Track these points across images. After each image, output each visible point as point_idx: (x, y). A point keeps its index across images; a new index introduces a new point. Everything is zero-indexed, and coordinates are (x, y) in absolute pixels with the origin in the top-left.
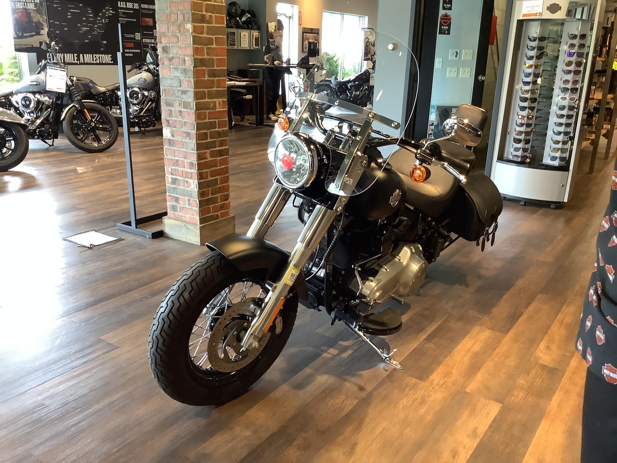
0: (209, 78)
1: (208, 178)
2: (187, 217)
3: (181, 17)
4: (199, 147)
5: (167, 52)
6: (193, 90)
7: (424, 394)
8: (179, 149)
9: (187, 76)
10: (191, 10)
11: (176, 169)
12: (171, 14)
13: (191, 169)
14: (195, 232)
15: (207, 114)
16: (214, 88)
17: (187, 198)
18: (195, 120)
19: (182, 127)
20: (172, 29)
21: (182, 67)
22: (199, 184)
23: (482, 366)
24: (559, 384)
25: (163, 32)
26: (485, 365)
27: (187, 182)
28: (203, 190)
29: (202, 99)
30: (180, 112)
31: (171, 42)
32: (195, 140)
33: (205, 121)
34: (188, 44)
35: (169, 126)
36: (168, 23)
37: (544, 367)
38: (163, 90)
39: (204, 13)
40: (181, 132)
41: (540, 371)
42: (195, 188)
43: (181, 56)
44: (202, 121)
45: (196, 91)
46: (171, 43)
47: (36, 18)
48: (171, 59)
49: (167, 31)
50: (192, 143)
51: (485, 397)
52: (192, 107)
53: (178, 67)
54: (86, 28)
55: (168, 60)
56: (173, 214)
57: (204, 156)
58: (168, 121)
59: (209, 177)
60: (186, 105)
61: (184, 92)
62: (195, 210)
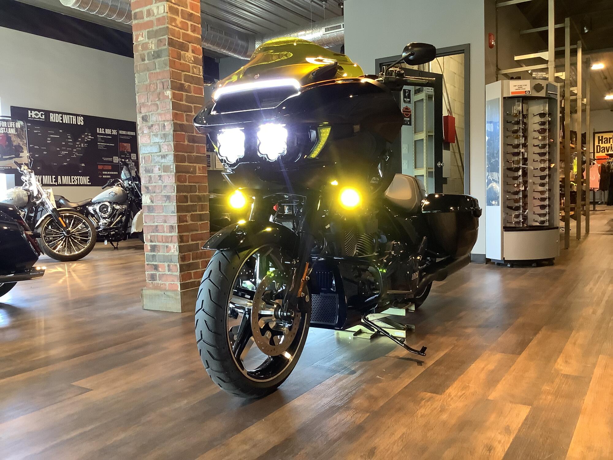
0: (188, 143)
1: (188, 242)
2: (167, 285)
3: (160, 86)
4: (179, 209)
5: (146, 121)
6: (173, 153)
7: (443, 404)
8: (159, 214)
9: (167, 140)
10: (171, 78)
11: (155, 235)
12: (150, 85)
13: (171, 232)
14: (176, 299)
15: (187, 177)
16: (194, 153)
17: (166, 264)
18: (175, 182)
19: (162, 191)
20: (151, 98)
21: (162, 132)
22: (180, 247)
23: (501, 380)
24: (589, 387)
25: (143, 103)
26: (504, 378)
27: (167, 246)
28: (183, 254)
29: (182, 163)
30: (160, 176)
31: (150, 110)
32: (175, 202)
33: (185, 184)
34: (167, 110)
35: (148, 193)
36: (148, 93)
37: (567, 376)
38: (143, 158)
39: (183, 82)
40: (160, 196)
41: (564, 379)
42: (176, 251)
43: (161, 123)
44: (182, 184)
45: (176, 153)
46: (150, 112)
47: (16, 141)
48: (150, 127)
49: (146, 101)
50: (172, 206)
51: (511, 402)
52: (172, 170)
53: (158, 133)
54: (64, 152)
55: (148, 128)
56: (152, 283)
57: (185, 219)
58: (147, 188)
59: (190, 240)
60: (166, 169)
61: (164, 157)
62: (175, 275)
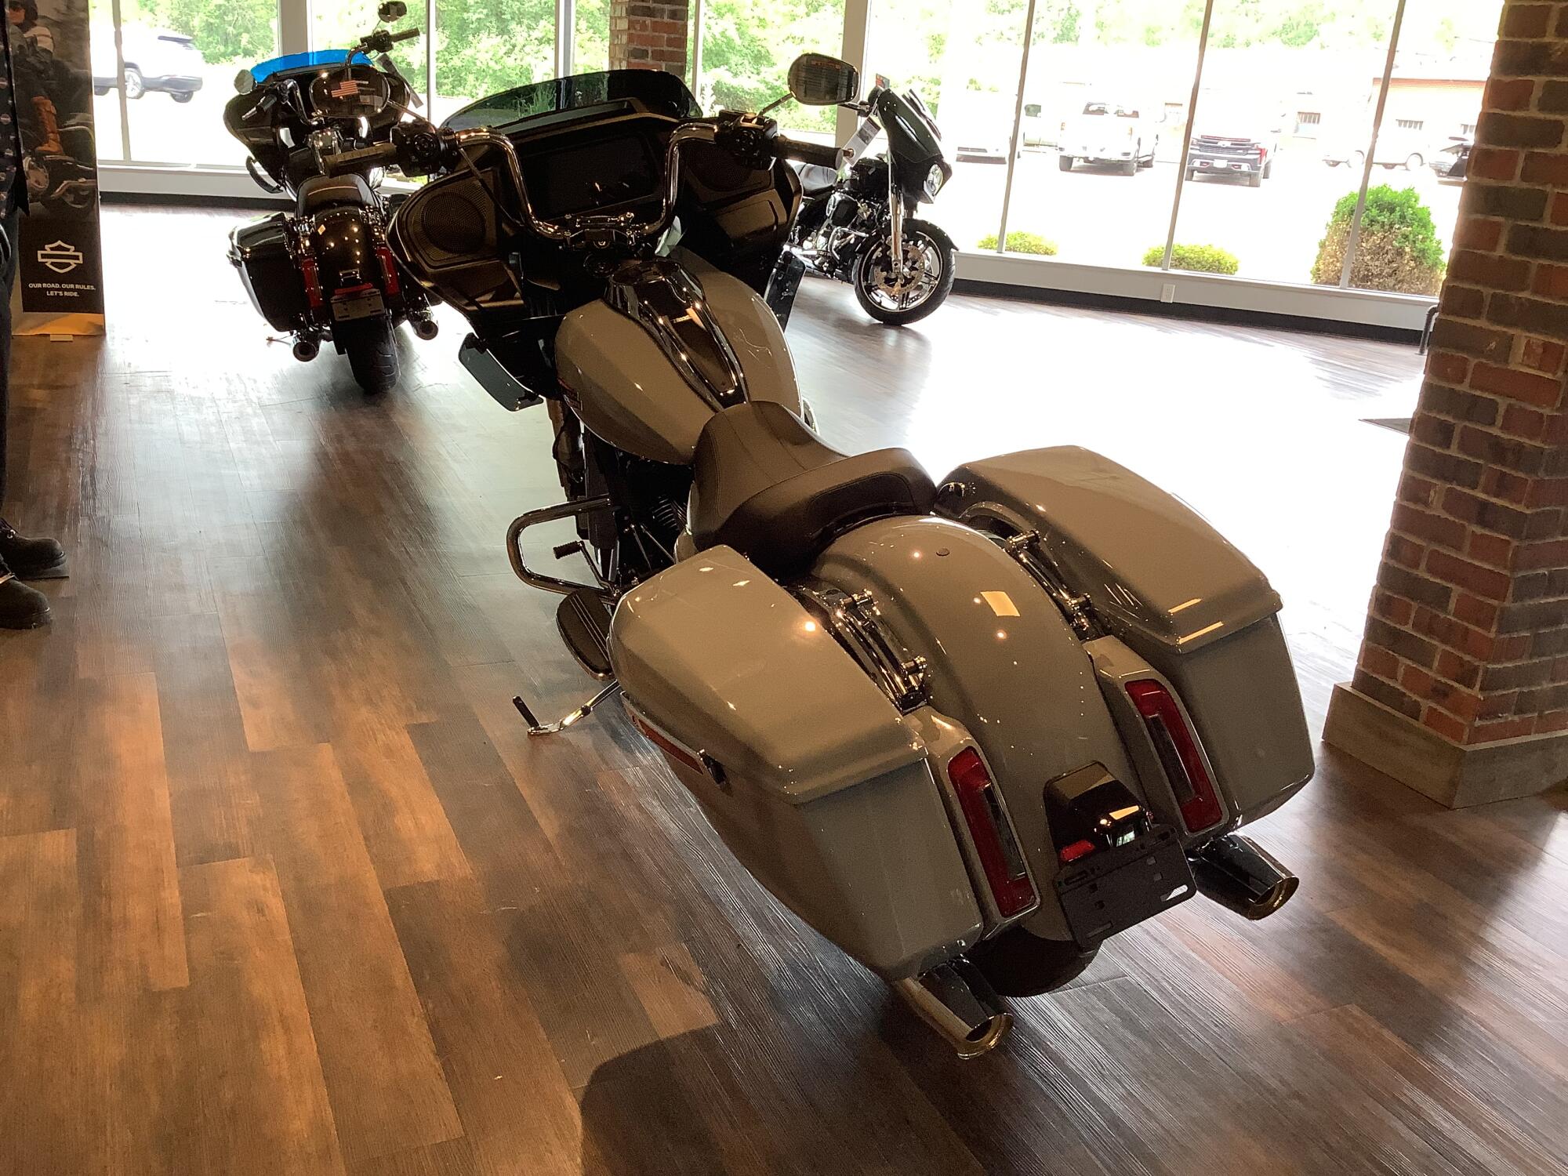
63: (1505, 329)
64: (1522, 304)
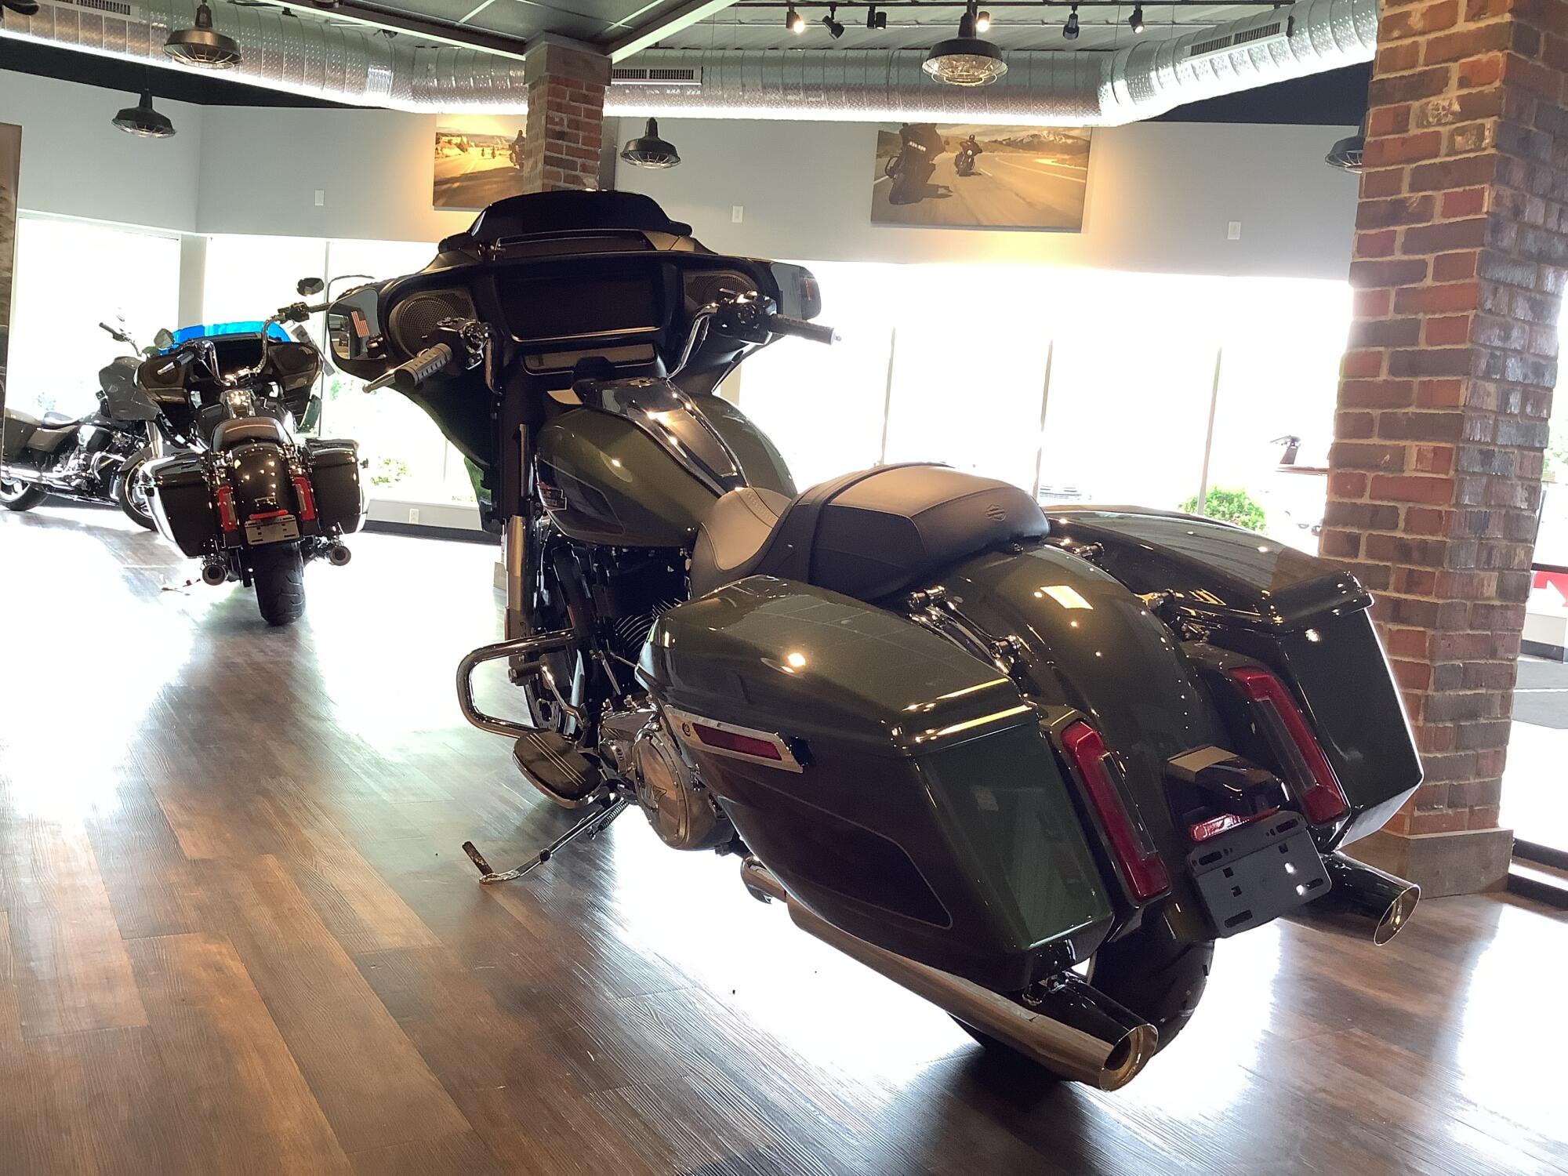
63: (1397, 443)
64: (1409, 418)
